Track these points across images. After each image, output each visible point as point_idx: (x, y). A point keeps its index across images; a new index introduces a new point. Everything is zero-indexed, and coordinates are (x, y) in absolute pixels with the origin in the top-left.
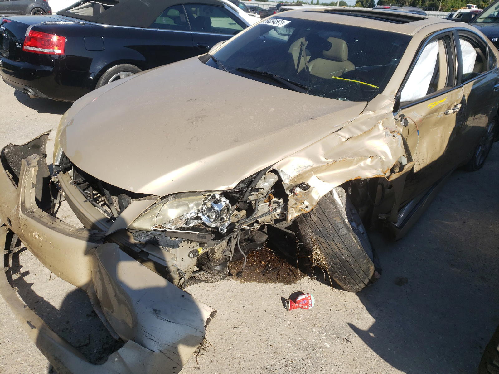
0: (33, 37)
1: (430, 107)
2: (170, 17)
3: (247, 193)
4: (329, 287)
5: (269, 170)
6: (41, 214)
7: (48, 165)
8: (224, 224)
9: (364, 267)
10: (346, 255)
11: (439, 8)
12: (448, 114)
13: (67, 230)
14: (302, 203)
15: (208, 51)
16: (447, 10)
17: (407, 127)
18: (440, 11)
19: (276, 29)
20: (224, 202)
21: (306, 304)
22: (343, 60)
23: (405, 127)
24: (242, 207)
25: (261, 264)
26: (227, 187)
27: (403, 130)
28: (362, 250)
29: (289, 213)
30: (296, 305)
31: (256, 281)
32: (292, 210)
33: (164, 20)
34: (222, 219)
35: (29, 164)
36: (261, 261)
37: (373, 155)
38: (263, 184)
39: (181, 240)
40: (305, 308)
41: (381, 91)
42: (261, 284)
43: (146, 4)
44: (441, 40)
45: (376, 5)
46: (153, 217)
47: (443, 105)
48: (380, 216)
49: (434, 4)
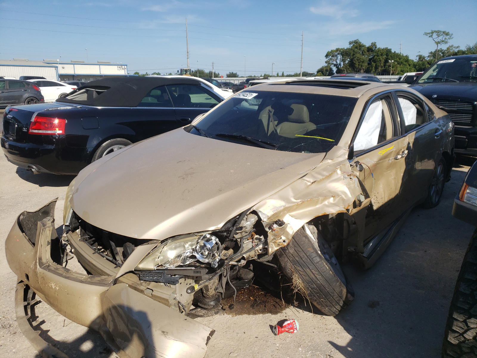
0: (38, 122)
1: (380, 154)
2: (152, 96)
3: (233, 231)
4: (311, 314)
5: (250, 211)
6: (56, 267)
7: (56, 228)
8: (216, 259)
9: (337, 290)
10: (321, 280)
11: (390, 72)
12: (398, 159)
13: (80, 278)
14: (280, 238)
15: (190, 122)
16: (398, 74)
17: (363, 171)
18: (392, 75)
19: (247, 100)
20: (214, 240)
21: (292, 328)
22: (305, 122)
23: (361, 171)
24: (229, 246)
25: (250, 300)
26: (216, 227)
27: (359, 174)
28: (334, 274)
29: (269, 247)
30: (283, 329)
31: (246, 313)
32: (272, 245)
33: (150, 100)
34: (214, 255)
35: (44, 225)
36: (250, 297)
37: (334, 195)
38: (245, 223)
39: (180, 276)
40: (291, 332)
41: (336, 143)
42: (251, 315)
43: (134, 87)
44: (383, 100)
45: (335, 73)
46: (155, 259)
47: (392, 152)
48: (349, 249)
49: (385, 69)
